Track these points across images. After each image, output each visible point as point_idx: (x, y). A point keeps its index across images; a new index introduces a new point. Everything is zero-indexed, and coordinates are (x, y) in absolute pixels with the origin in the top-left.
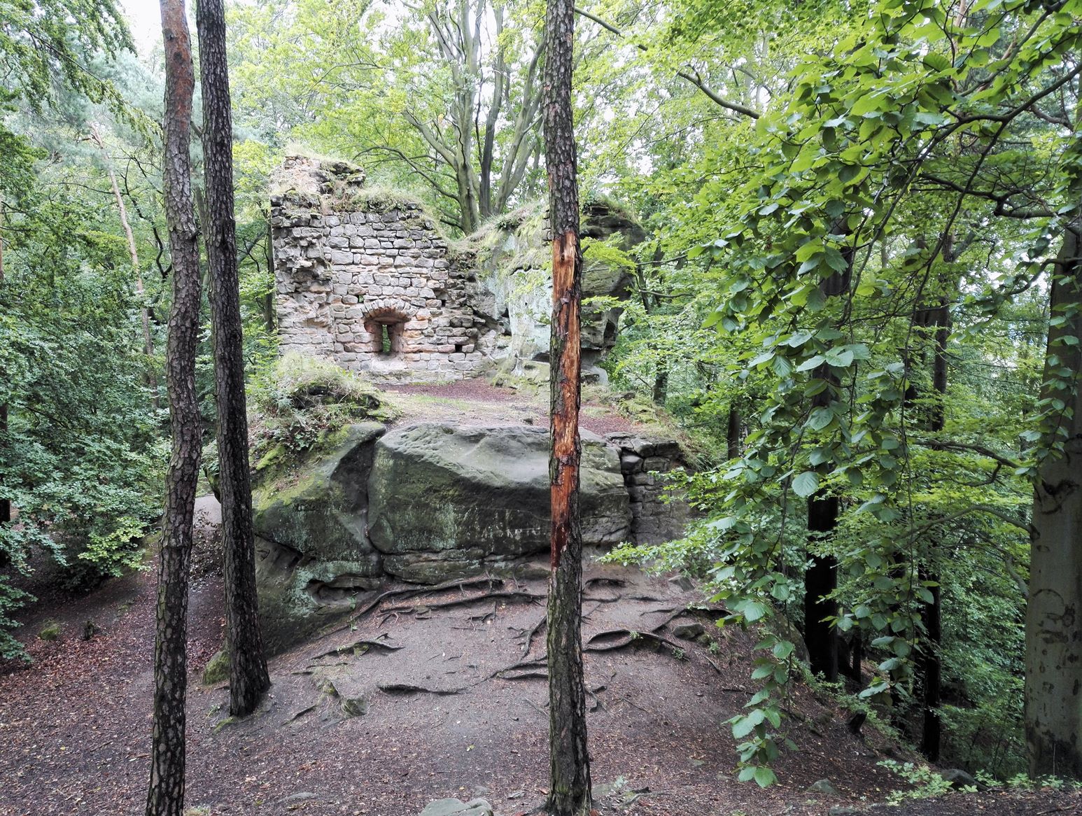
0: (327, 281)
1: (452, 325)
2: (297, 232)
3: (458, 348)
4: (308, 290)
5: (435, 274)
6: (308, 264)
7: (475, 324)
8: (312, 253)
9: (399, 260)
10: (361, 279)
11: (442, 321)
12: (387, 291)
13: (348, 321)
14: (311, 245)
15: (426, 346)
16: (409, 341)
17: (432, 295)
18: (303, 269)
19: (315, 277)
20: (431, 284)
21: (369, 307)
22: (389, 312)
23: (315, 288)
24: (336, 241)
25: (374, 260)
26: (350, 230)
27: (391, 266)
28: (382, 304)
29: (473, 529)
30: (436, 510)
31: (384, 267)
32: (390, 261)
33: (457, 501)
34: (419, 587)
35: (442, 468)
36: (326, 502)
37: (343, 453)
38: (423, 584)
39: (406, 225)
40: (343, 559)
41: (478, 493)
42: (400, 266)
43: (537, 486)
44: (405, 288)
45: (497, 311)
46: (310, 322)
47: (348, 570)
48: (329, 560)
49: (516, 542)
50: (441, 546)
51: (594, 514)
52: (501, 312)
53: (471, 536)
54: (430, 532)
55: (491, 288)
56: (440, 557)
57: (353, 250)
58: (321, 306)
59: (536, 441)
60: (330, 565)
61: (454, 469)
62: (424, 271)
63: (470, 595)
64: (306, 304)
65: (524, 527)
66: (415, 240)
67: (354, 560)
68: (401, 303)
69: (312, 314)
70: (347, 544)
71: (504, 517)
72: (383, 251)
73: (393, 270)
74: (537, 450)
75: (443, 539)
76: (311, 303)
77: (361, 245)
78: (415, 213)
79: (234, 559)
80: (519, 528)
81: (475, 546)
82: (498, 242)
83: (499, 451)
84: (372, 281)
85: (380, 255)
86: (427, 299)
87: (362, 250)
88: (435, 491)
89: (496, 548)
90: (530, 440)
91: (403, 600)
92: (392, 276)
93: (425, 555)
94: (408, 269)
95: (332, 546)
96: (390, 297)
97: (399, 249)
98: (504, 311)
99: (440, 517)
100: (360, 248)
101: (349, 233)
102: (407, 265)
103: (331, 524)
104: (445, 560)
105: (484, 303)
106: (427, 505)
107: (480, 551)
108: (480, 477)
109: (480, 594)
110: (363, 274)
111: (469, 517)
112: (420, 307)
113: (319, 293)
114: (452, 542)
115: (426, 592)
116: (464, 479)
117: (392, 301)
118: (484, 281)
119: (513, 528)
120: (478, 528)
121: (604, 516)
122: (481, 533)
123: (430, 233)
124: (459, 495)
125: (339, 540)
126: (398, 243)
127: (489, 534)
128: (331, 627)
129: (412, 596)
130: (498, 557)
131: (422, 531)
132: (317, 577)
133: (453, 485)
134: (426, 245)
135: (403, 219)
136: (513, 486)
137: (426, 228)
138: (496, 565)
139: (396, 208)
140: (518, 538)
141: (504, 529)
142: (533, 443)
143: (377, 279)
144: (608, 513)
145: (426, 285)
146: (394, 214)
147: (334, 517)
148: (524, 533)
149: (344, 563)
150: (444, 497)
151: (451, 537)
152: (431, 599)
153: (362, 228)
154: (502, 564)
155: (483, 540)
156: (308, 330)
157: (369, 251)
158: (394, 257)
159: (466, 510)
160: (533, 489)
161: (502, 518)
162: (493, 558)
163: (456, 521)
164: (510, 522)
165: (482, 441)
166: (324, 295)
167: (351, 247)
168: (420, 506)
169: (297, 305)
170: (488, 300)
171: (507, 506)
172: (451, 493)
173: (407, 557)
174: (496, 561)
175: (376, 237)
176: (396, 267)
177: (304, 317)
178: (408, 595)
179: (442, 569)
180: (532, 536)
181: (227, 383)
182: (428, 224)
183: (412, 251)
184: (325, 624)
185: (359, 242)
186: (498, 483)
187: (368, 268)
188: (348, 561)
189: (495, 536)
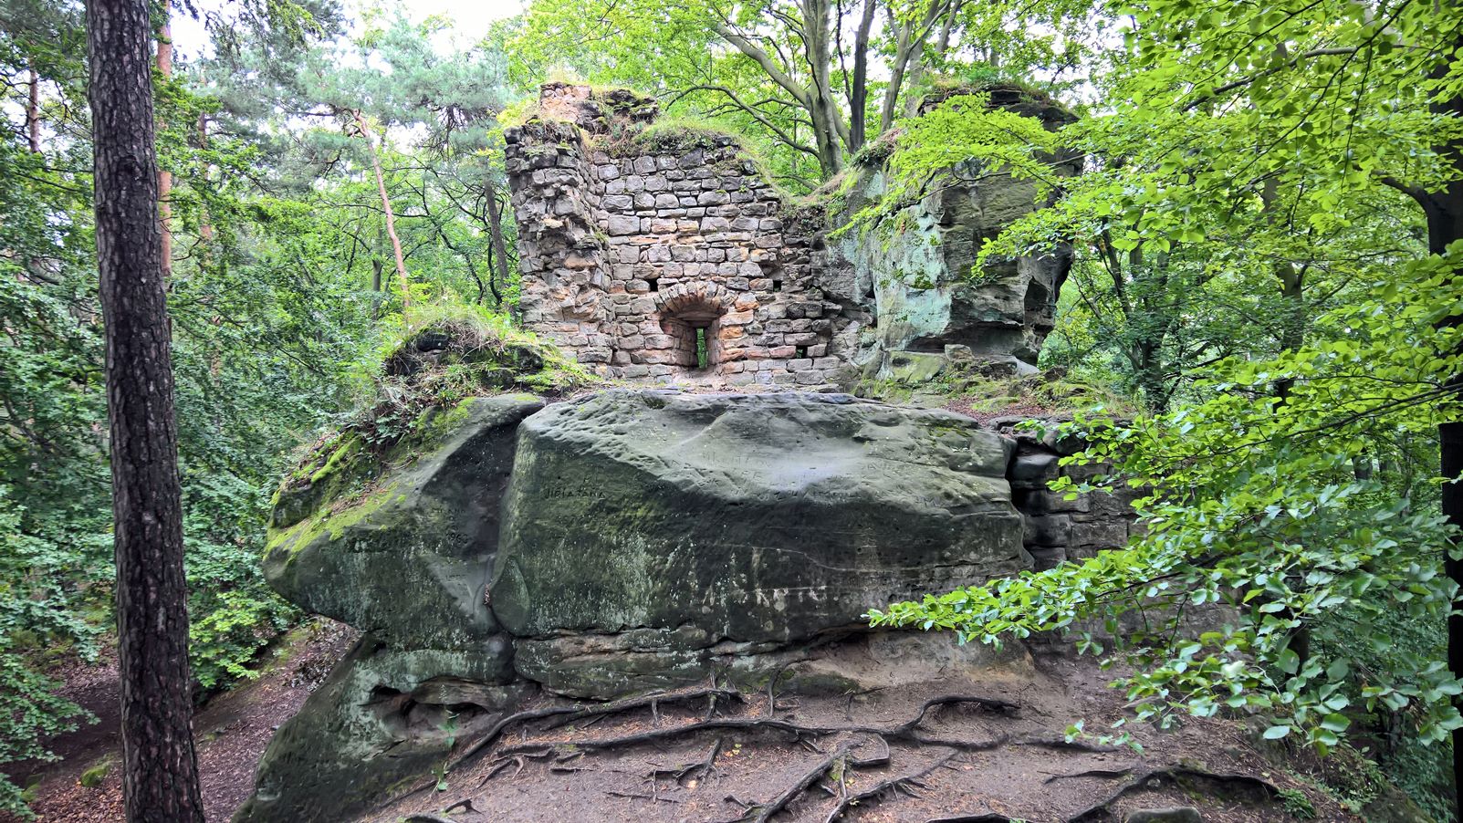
0: (588, 250)
1: (790, 315)
2: (538, 177)
3: (802, 350)
4: (561, 265)
5: (762, 241)
6: (557, 224)
7: (825, 313)
8: (562, 208)
9: (707, 223)
10: (652, 255)
11: (775, 310)
12: (691, 269)
13: (636, 317)
14: (560, 195)
15: (752, 350)
16: (727, 346)
17: (758, 271)
18: (550, 232)
19: (571, 244)
20: (755, 255)
21: (664, 294)
22: (695, 302)
23: (572, 261)
24: (614, 200)
25: (671, 224)
26: (634, 183)
27: (695, 232)
28: (683, 290)
29: (685, 587)
30: (610, 547)
31: (682, 235)
32: (695, 224)
33: (652, 530)
34: (575, 707)
35: (624, 464)
36: (407, 535)
37: (452, 447)
38: (586, 700)
39: (716, 170)
40: (438, 646)
41: (695, 513)
42: (709, 232)
43: (818, 500)
44: (718, 264)
45: (858, 290)
46: (567, 313)
47: (443, 668)
48: (410, 647)
49: (775, 616)
50: (620, 621)
51: (942, 558)
52: (863, 290)
53: (685, 599)
54: (598, 592)
55: (848, 256)
56: (619, 642)
57: (639, 213)
58: (582, 289)
59: (827, 418)
60: (411, 658)
61: (648, 467)
62: (745, 236)
63: (669, 724)
64: (560, 286)
65: (792, 584)
66: (729, 192)
67: (454, 649)
68: (713, 287)
69: (569, 301)
70: (444, 617)
71: (750, 562)
72: (682, 211)
73: (699, 238)
74: (829, 435)
75: (623, 607)
76: (567, 284)
77: (650, 204)
78: (728, 150)
79: (128, 627)
80: (781, 585)
81: (689, 621)
82: (857, 185)
83: (748, 437)
84: (668, 258)
85: (678, 217)
86: (751, 278)
87: (653, 213)
88: (611, 510)
89: (734, 627)
90: (814, 417)
91: (545, 731)
92: (697, 248)
93: (591, 641)
94: (720, 236)
95: (416, 620)
96: (696, 278)
97: (706, 206)
98: (868, 287)
99: (618, 561)
100: (649, 209)
101: (632, 188)
102: (721, 229)
103: (415, 579)
104: (629, 650)
105: (839, 279)
106: (593, 538)
107: (700, 633)
108: (698, 480)
109: (690, 722)
110: (654, 246)
111: (676, 562)
112: (741, 291)
113: (580, 269)
114: (641, 613)
115: (588, 716)
116: (667, 486)
117: (699, 284)
118: (837, 245)
119: (768, 586)
120: (694, 585)
121: (964, 563)
122: (701, 594)
123: (752, 178)
124: (657, 518)
125: (429, 609)
126: (703, 198)
127: (716, 599)
128: (410, 782)
129: (561, 725)
130: (740, 647)
131: (582, 590)
132: (387, 681)
133: (645, 498)
134: (745, 196)
135: (711, 162)
136: (766, 498)
137: (745, 172)
138: (736, 664)
139: (700, 146)
140: (780, 607)
141: (749, 588)
142: (821, 423)
143: (675, 253)
144: (973, 556)
145: (748, 258)
146: (697, 154)
147: (422, 565)
148: (791, 599)
149: (436, 653)
150: (626, 522)
151: (639, 603)
152: (596, 730)
153: (651, 179)
154: (749, 662)
155: (705, 609)
156: (565, 326)
157: (662, 213)
158: (699, 219)
159: (671, 547)
160: (808, 504)
161: (745, 566)
162: (729, 648)
163: (650, 569)
164: (762, 573)
165: (718, 420)
166: (586, 271)
167: (636, 209)
168: (582, 540)
169: (547, 288)
170: (844, 275)
171: (754, 540)
172: (640, 513)
173: (557, 643)
174: (734, 655)
175: (672, 192)
176: (703, 234)
177: (557, 306)
178: (555, 720)
179: (621, 668)
180: (809, 603)
181: (112, 261)
182: (748, 166)
183: (726, 207)
184: (399, 777)
185: (647, 200)
186: (734, 493)
187: (662, 238)
188: (445, 649)
189: (730, 601)
